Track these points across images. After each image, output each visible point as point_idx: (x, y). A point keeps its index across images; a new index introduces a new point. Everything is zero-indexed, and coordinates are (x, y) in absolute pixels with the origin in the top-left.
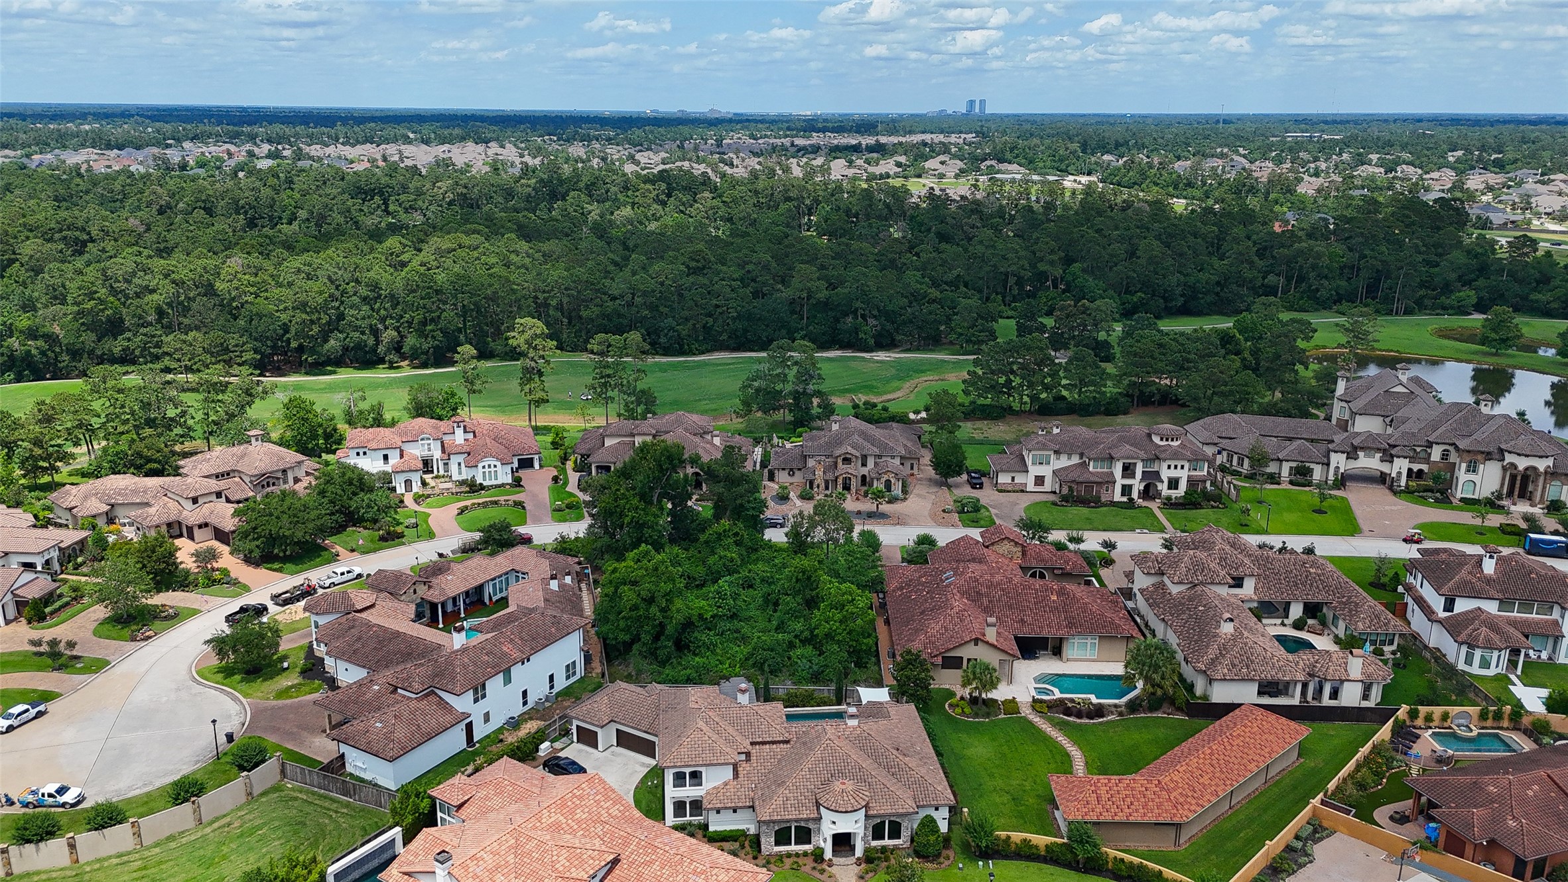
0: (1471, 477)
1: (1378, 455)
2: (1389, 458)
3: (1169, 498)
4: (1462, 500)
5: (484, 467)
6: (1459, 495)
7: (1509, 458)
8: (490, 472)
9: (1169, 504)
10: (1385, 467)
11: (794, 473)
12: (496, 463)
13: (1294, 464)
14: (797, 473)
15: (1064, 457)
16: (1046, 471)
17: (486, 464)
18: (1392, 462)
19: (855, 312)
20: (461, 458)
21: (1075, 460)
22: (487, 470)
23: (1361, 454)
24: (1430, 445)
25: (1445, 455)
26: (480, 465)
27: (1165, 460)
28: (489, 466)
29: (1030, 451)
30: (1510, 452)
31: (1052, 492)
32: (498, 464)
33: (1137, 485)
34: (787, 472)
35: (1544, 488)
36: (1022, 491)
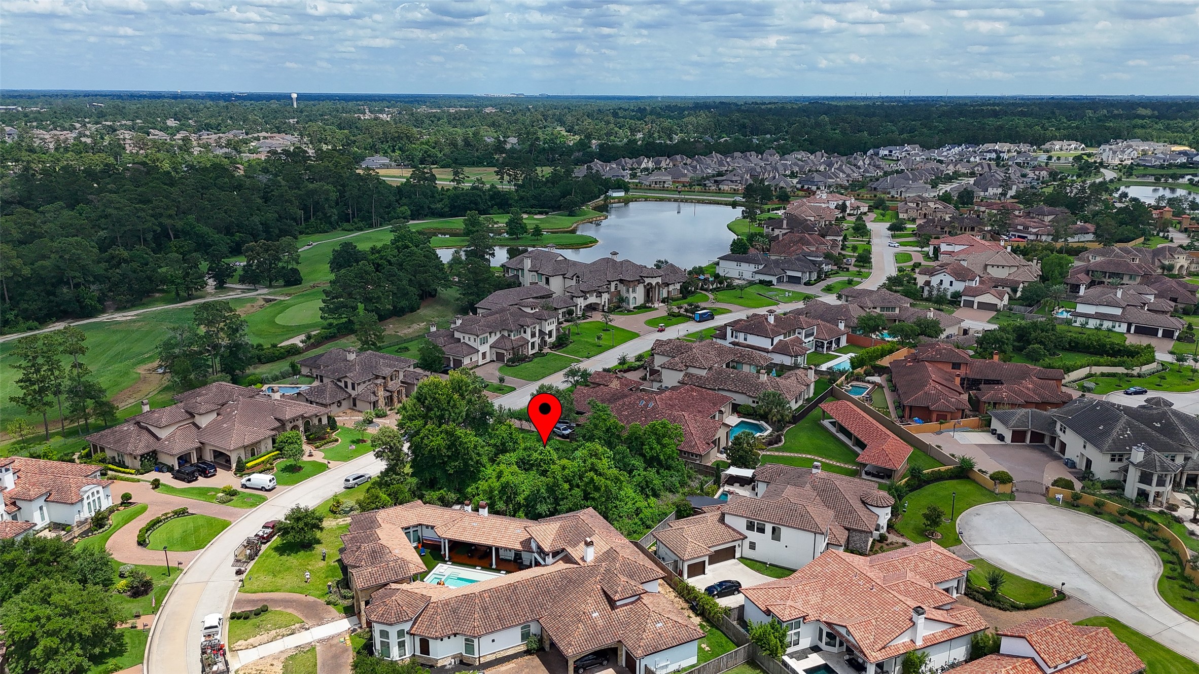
0: (634, 295)
1: (595, 294)
2: (599, 295)
3: (553, 344)
4: (634, 308)
5: (88, 497)
6: (632, 306)
7: (647, 281)
8: (94, 501)
9: (554, 346)
10: (597, 301)
11: (341, 404)
12: (98, 488)
13: (565, 310)
14: (344, 403)
15: (493, 335)
16: (485, 348)
17: (90, 493)
18: (601, 296)
19: (68, 283)
20: (41, 502)
21: (498, 335)
22: (91, 500)
23: (588, 295)
24: (609, 282)
25: (616, 288)
26: (85, 497)
27: (546, 320)
28: (93, 494)
29: (478, 336)
30: (647, 277)
31: (491, 361)
32: (100, 489)
33: (537, 340)
34: (336, 405)
35: (659, 292)
36: (478, 366)
